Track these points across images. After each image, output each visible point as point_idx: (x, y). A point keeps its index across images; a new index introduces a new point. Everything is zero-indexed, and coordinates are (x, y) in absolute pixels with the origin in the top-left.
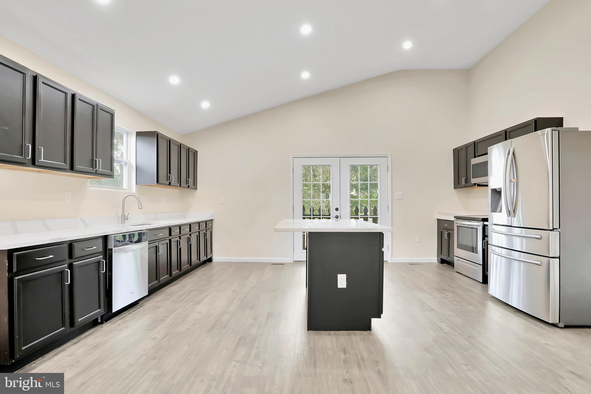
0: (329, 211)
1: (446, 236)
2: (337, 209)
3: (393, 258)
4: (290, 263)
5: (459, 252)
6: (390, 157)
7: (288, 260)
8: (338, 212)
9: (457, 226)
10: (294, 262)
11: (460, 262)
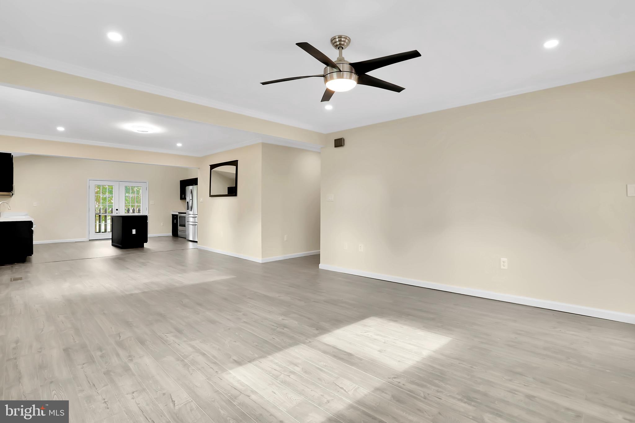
0: (112, 211)
1: (175, 222)
2: (117, 210)
4: (87, 241)
5: (180, 228)
6: (147, 183)
7: (86, 239)
8: (117, 212)
9: (179, 217)
10: (90, 240)
11: (180, 232)
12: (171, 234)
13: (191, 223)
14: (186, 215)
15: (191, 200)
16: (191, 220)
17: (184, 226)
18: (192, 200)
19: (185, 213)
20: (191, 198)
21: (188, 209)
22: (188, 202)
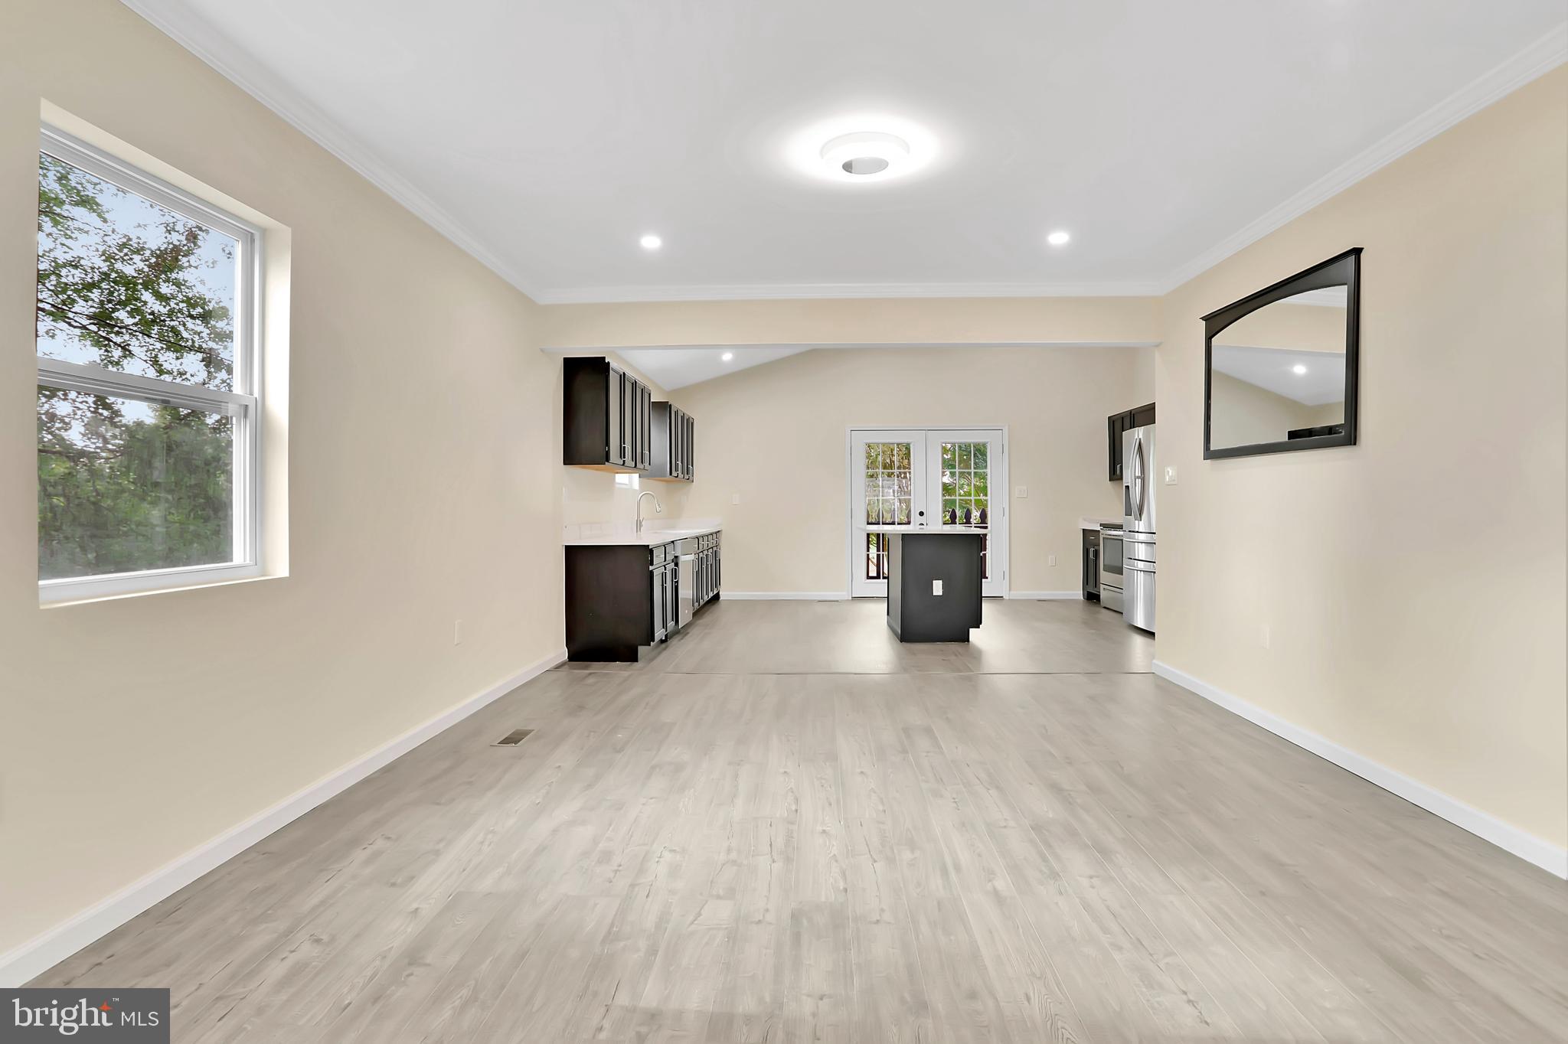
0: (908, 516)
1: (1091, 556)
2: (921, 514)
3: (1012, 592)
4: (848, 600)
5: (1105, 577)
6: (1006, 430)
7: (844, 595)
8: (922, 519)
9: (1104, 538)
10: (854, 598)
11: (1107, 592)
12: (1078, 594)
13: (1141, 565)
14: (1121, 533)
15: (1139, 481)
16: (1141, 551)
17: (1119, 571)
18: (1143, 478)
19: (1120, 527)
20: (1138, 473)
21: (1128, 513)
22: (1127, 487)
